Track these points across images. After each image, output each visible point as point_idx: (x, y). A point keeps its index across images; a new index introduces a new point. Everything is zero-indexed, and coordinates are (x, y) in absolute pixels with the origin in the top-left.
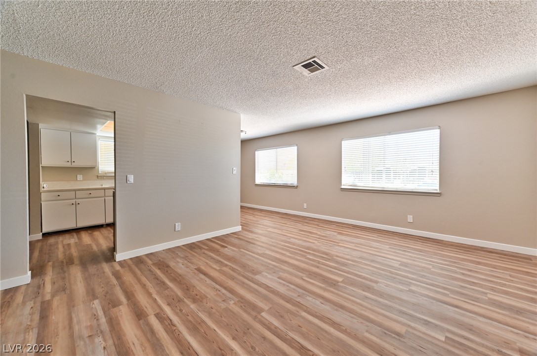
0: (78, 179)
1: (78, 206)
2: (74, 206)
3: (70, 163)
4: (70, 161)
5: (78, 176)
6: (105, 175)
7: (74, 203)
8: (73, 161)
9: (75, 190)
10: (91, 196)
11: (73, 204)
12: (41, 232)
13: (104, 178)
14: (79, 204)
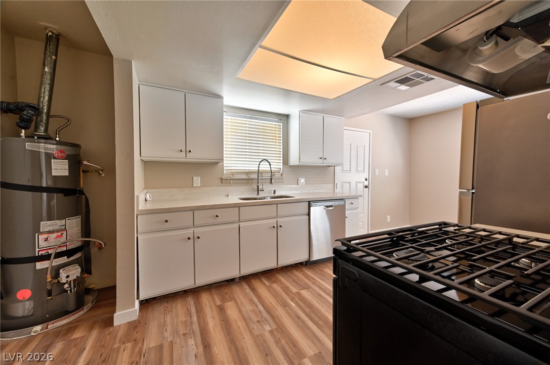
0: (194, 185)
1: (197, 242)
2: (191, 241)
3: (183, 154)
4: (184, 150)
5: (195, 178)
6: (232, 177)
7: (191, 237)
8: (188, 150)
9: (193, 209)
10: (219, 220)
11: (189, 238)
12: (138, 298)
13: (230, 183)
14: (198, 238)
